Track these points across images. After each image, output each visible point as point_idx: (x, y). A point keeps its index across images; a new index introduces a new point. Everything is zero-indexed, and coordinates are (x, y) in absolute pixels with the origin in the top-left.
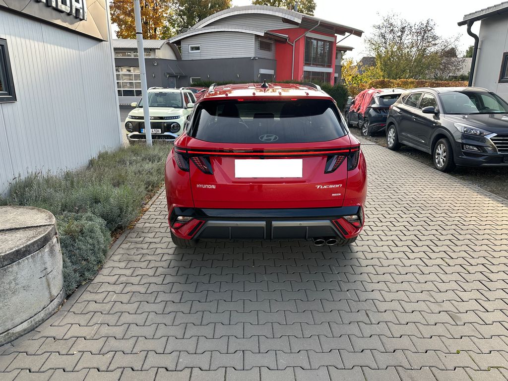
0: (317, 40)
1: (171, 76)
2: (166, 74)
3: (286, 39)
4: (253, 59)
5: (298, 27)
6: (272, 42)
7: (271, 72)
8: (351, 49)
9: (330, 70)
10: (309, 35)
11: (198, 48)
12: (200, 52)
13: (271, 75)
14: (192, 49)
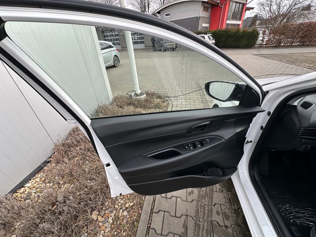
3: (218, 3)
4: (199, 18)
6: (210, 6)
7: (207, 25)
8: (252, 8)
9: (240, 22)
11: (169, 15)
12: (170, 17)
13: (207, 27)
14: (167, 15)
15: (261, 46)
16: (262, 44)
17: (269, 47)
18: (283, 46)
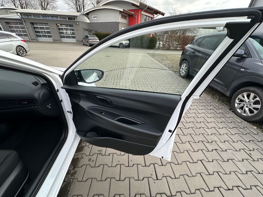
0: (146, 16)
1: (86, 30)
2: (83, 29)
4: (118, 23)
5: (138, 8)
6: (127, 15)
10: (143, 13)
12: (97, 19)
15: (159, 48)
16: (159, 47)
17: (163, 49)
18: (172, 49)
